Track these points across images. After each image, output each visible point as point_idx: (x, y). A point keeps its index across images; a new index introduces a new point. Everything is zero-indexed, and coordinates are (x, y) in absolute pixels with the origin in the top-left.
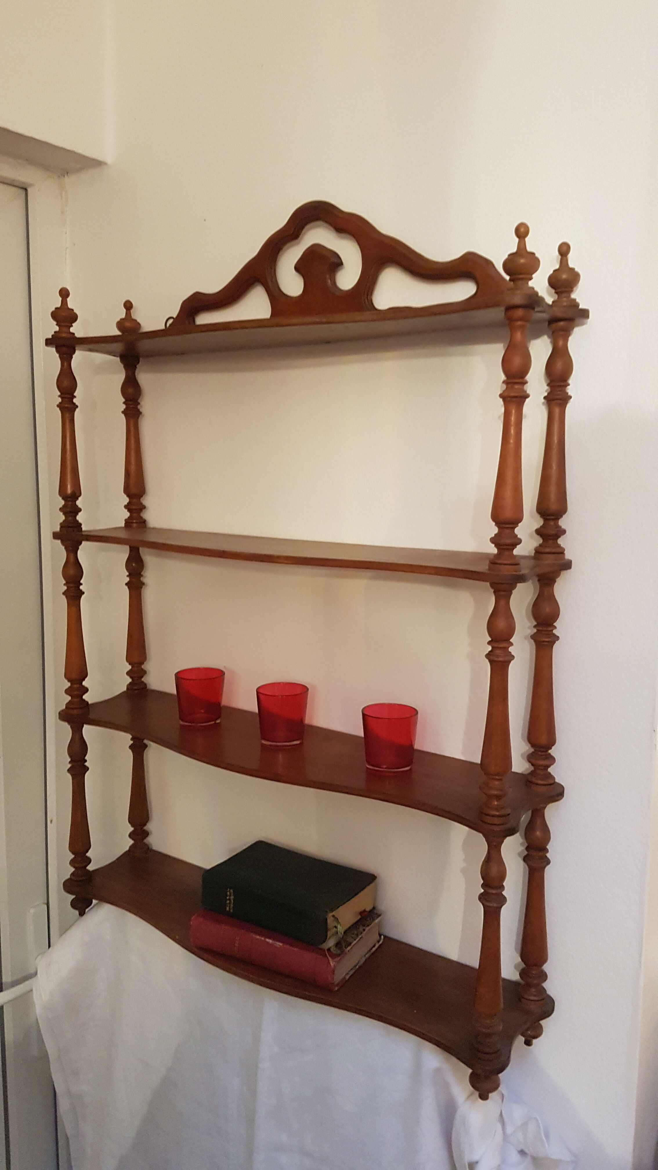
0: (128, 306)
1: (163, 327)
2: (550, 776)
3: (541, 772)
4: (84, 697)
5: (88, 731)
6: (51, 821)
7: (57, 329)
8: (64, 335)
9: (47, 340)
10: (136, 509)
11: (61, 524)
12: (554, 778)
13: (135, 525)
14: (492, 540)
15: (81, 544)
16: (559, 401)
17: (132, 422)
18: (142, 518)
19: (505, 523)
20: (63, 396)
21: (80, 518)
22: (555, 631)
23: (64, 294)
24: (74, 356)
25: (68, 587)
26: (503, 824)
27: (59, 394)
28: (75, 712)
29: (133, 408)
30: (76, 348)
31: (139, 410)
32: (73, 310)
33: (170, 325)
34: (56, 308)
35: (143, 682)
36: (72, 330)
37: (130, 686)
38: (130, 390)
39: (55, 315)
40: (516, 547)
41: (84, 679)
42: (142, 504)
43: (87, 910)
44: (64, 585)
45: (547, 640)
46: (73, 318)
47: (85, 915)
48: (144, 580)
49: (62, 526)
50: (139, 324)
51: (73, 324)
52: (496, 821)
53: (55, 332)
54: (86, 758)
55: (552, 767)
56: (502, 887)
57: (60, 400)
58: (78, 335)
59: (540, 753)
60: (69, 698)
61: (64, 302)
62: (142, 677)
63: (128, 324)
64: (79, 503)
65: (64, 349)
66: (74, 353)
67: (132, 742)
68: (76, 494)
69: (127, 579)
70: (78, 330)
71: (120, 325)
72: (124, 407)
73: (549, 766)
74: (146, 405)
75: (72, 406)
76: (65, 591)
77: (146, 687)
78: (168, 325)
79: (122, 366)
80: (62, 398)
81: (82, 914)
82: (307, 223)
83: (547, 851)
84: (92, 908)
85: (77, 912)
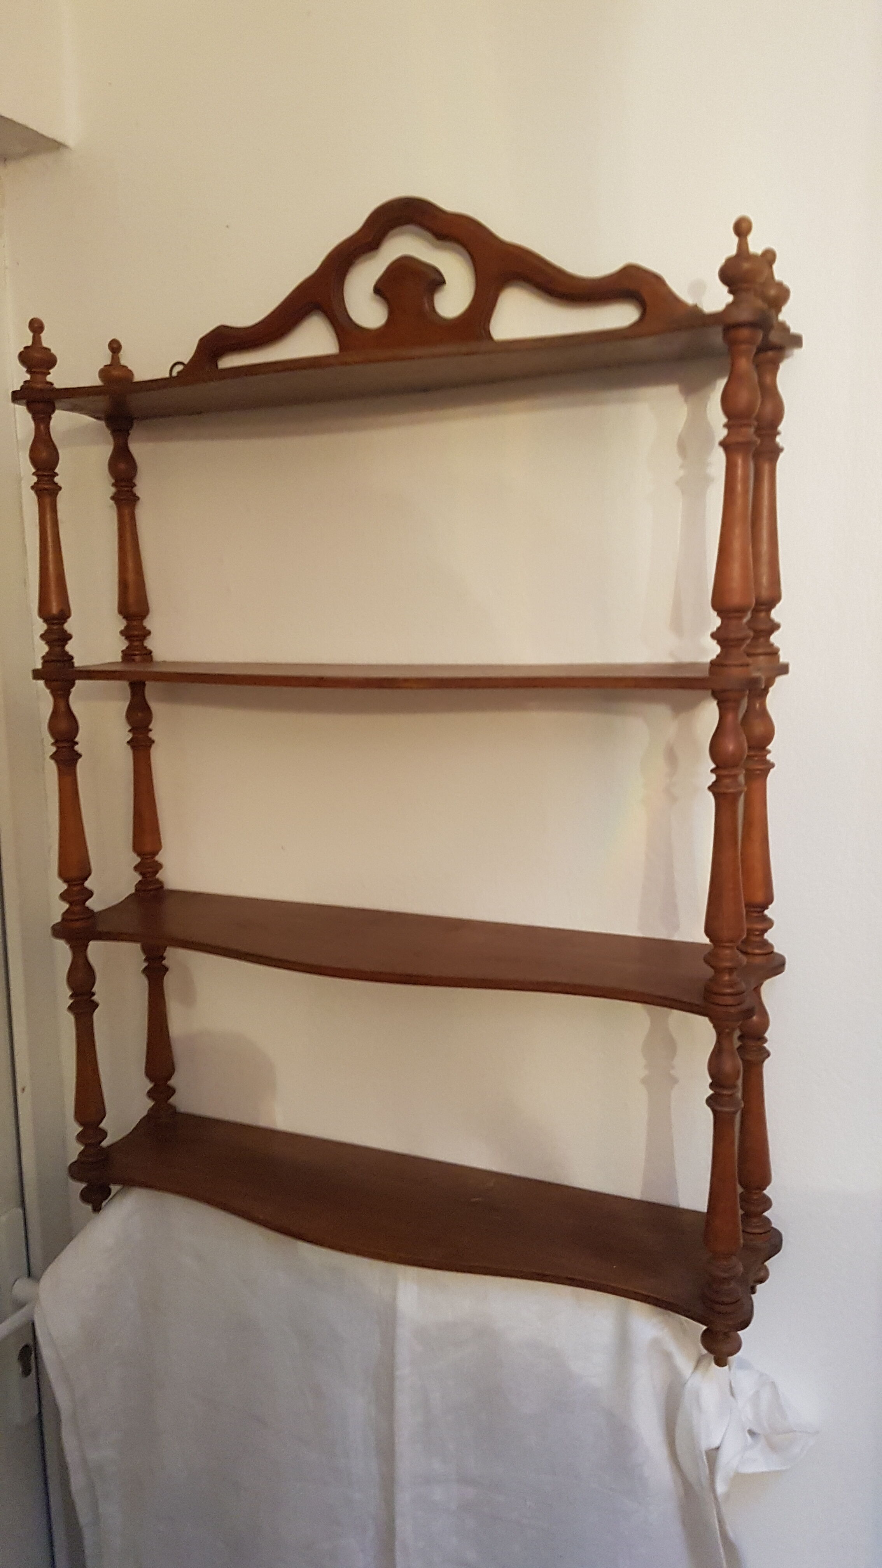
0: (115, 347)
1: (167, 375)
2: (766, 944)
3: (758, 939)
4: (88, 904)
5: (96, 950)
6: (23, 1089)
8: (40, 386)
10: (137, 636)
11: (43, 657)
12: (771, 946)
13: (137, 658)
14: (716, 637)
15: (73, 685)
16: (769, 455)
17: (126, 511)
18: (145, 648)
19: (733, 611)
20: (40, 473)
21: (70, 648)
22: (769, 757)
24: (53, 416)
25: (58, 747)
26: (738, 1004)
27: (34, 470)
28: (78, 924)
29: (128, 491)
30: (57, 405)
31: (134, 495)
32: (49, 350)
33: (179, 373)
34: (26, 348)
35: (157, 880)
36: (49, 378)
37: (140, 887)
38: (122, 466)
41: (86, 879)
42: (145, 628)
43: (104, 1204)
44: (53, 744)
45: (760, 767)
46: (50, 361)
47: (101, 1211)
48: (152, 735)
49: (46, 660)
50: (130, 371)
51: (51, 371)
52: (729, 1000)
53: (25, 382)
54: (95, 989)
55: (770, 931)
56: (736, 1087)
57: (35, 479)
58: (57, 385)
59: (755, 915)
60: (66, 906)
61: (37, 339)
62: (157, 872)
63: (116, 373)
64: (69, 626)
65: (41, 406)
66: (53, 411)
67: (146, 964)
68: (64, 615)
69: (130, 736)
70: (58, 378)
71: (104, 373)
72: (113, 490)
73: (765, 930)
74: (143, 487)
75: (54, 487)
76: (55, 753)
77: (162, 887)
78: (174, 374)
79: (108, 432)
80: (38, 476)
81: (97, 1209)
82: (392, 227)
83: (766, 1041)
84: (111, 1199)
85: (89, 1207)
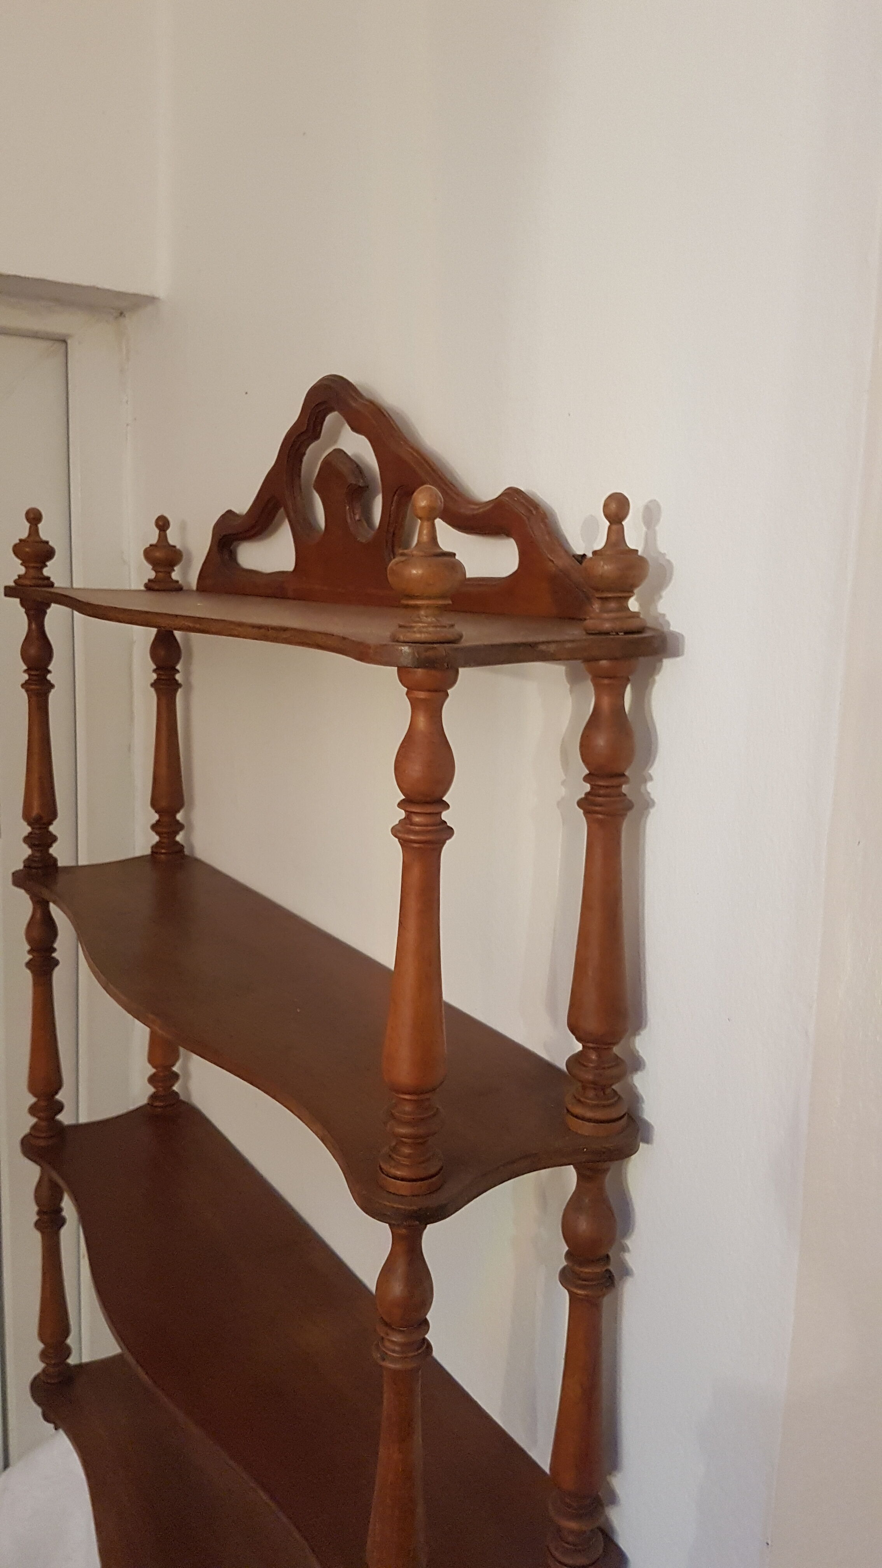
7: (22, 570)
9: (6, 588)
23: (34, 517)
39: (18, 550)
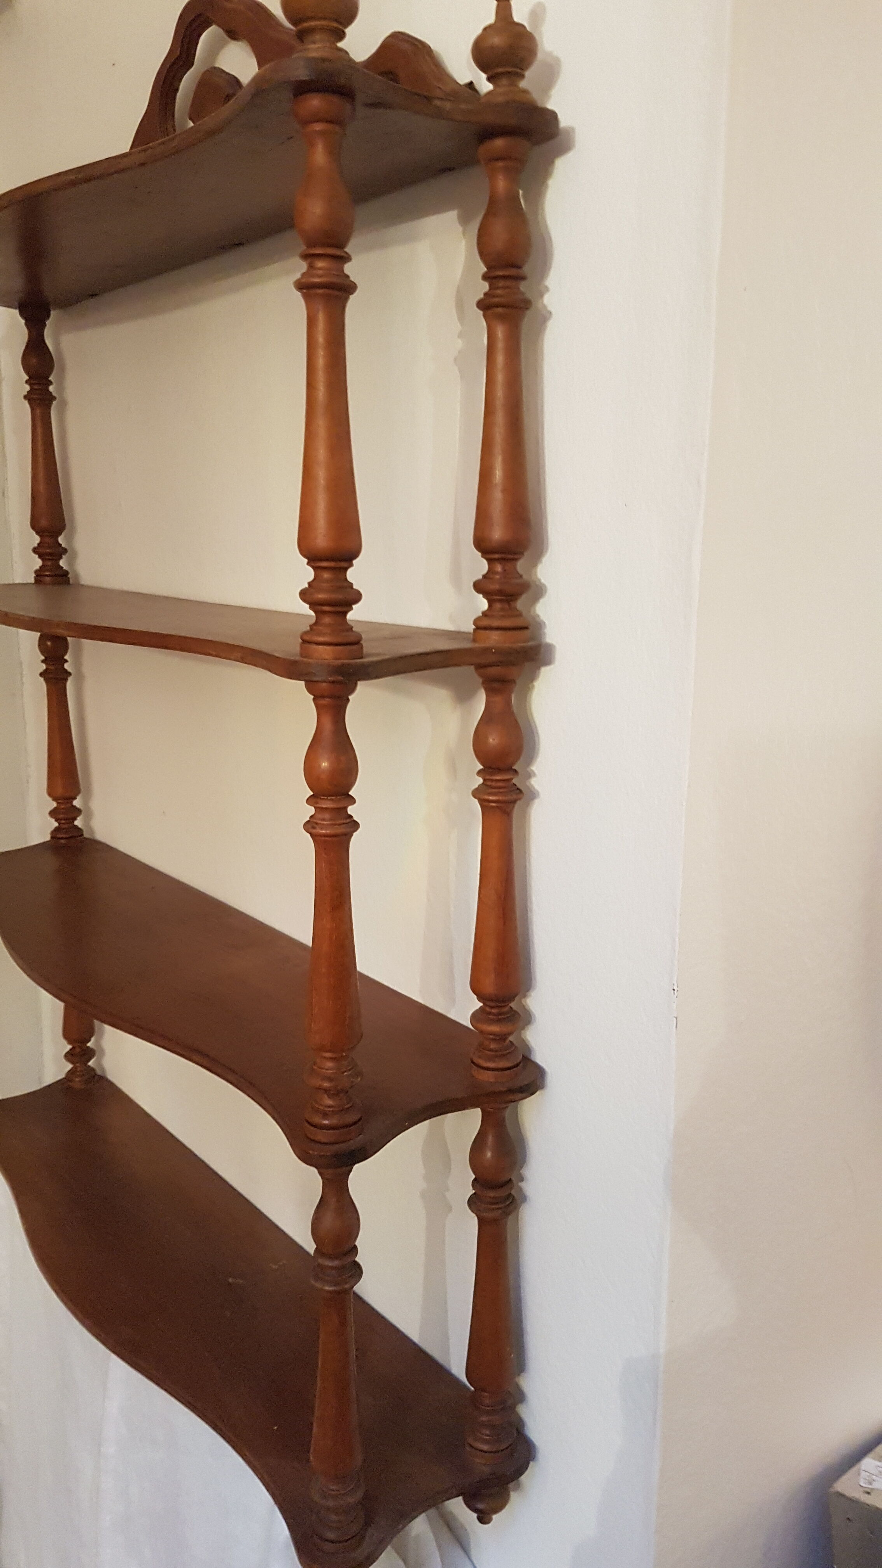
10: (50, 554)
13: (48, 580)
14: (304, 595)
16: (500, 310)
17: (39, 413)
18: (61, 568)
19: (321, 560)
29: (41, 389)
31: (49, 393)
37: (54, 834)
38: (34, 361)
40: (352, 609)
42: (60, 545)
56: (354, 1250)
62: (75, 818)
69: (43, 667)
72: (27, 388)
77: (78, 834)
